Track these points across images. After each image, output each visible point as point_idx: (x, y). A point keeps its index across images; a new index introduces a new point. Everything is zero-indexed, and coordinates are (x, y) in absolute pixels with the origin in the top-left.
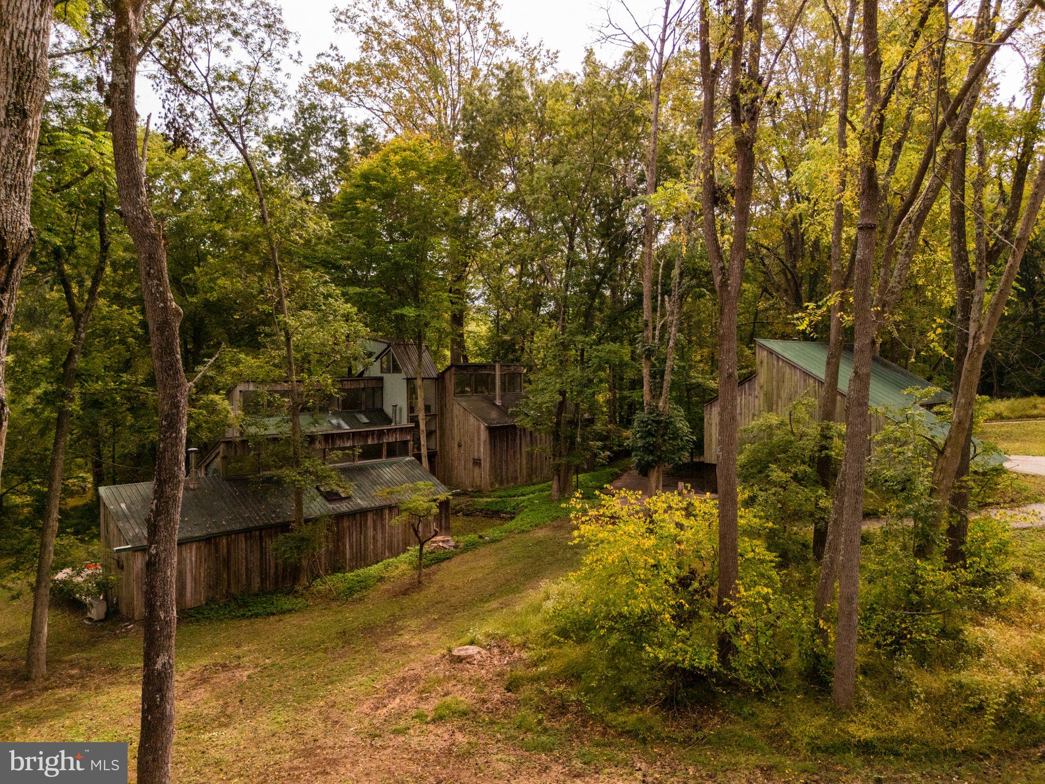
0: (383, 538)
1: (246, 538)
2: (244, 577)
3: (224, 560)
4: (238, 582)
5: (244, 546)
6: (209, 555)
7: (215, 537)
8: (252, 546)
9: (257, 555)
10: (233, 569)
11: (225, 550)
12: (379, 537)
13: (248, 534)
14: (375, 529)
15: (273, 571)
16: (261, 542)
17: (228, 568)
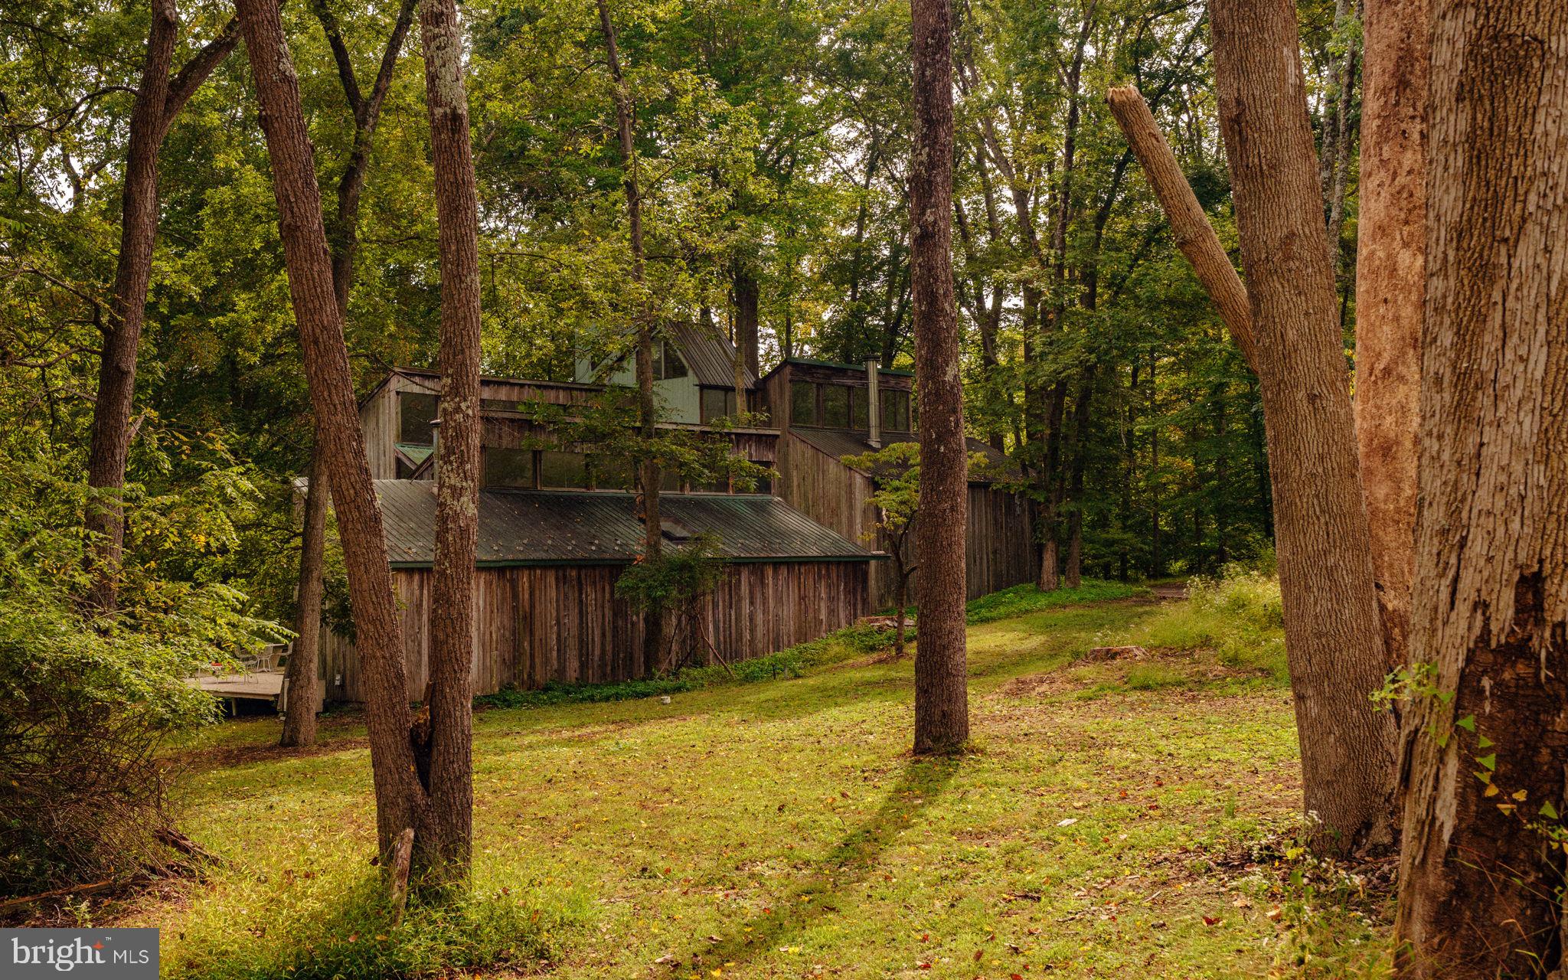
0: (766, 622)
1: (557, 579)
2: (555, 654)
3: (525, 618)
4: (547, 661)
5: (554, 594)
6: (504, 599)
7: (513, 568)
8: (566, 597)
9: (574, 613)
10: (538, 634)
11: (527, 596)
12: (760, 618)
13: (561, 574)
14: (752, 603)
15: (597, 652)
16: (581, 594)
17: (532, 634)
